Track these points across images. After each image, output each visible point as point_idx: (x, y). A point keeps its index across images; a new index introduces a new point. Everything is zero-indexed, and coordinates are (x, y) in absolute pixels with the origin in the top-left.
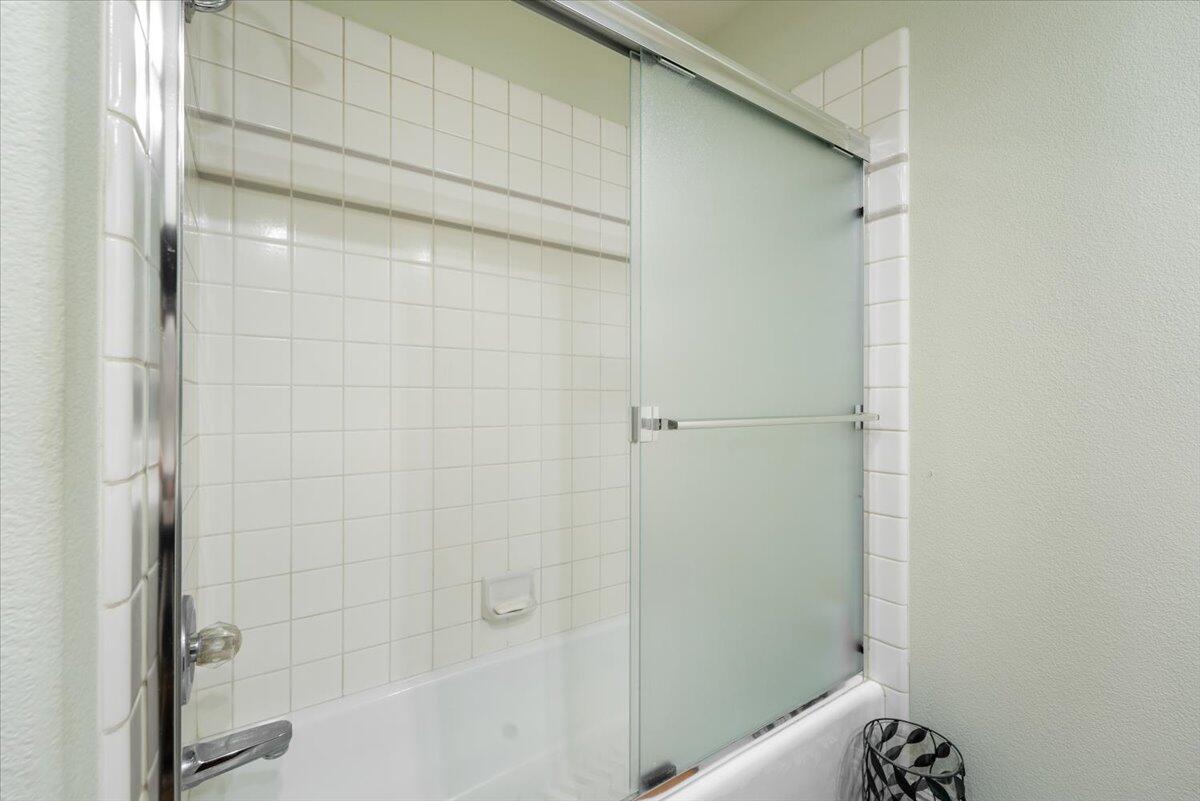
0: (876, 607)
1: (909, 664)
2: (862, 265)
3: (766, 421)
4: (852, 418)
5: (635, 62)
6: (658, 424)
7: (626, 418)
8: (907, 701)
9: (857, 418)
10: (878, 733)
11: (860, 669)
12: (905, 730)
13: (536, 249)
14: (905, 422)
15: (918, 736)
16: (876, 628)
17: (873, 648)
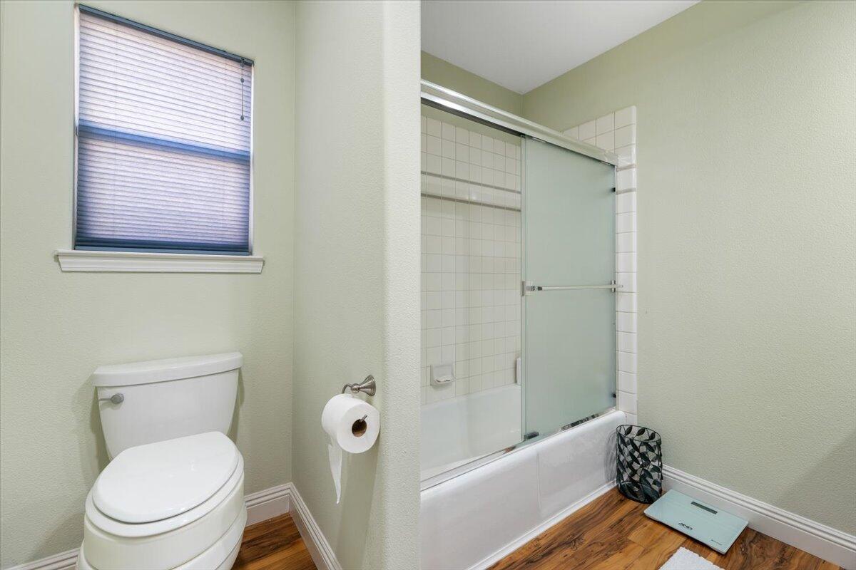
0: (622, 376)
1: (637, 401)
2: (614, 215)
3: (564, 288)
4: (610, 287)
5: (523, 139)
6: (533, 289)
7: (519, 287)
8: (637, 419)
9: (613, 286)
10: (623, 432)
11: (615, 405)
12: (635, 430)
13: (453, 203)
14: (635, 289)
15: (641, 432)
16: (622, 385)
17: (620, 395)
